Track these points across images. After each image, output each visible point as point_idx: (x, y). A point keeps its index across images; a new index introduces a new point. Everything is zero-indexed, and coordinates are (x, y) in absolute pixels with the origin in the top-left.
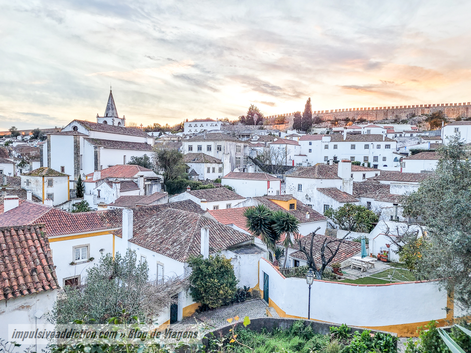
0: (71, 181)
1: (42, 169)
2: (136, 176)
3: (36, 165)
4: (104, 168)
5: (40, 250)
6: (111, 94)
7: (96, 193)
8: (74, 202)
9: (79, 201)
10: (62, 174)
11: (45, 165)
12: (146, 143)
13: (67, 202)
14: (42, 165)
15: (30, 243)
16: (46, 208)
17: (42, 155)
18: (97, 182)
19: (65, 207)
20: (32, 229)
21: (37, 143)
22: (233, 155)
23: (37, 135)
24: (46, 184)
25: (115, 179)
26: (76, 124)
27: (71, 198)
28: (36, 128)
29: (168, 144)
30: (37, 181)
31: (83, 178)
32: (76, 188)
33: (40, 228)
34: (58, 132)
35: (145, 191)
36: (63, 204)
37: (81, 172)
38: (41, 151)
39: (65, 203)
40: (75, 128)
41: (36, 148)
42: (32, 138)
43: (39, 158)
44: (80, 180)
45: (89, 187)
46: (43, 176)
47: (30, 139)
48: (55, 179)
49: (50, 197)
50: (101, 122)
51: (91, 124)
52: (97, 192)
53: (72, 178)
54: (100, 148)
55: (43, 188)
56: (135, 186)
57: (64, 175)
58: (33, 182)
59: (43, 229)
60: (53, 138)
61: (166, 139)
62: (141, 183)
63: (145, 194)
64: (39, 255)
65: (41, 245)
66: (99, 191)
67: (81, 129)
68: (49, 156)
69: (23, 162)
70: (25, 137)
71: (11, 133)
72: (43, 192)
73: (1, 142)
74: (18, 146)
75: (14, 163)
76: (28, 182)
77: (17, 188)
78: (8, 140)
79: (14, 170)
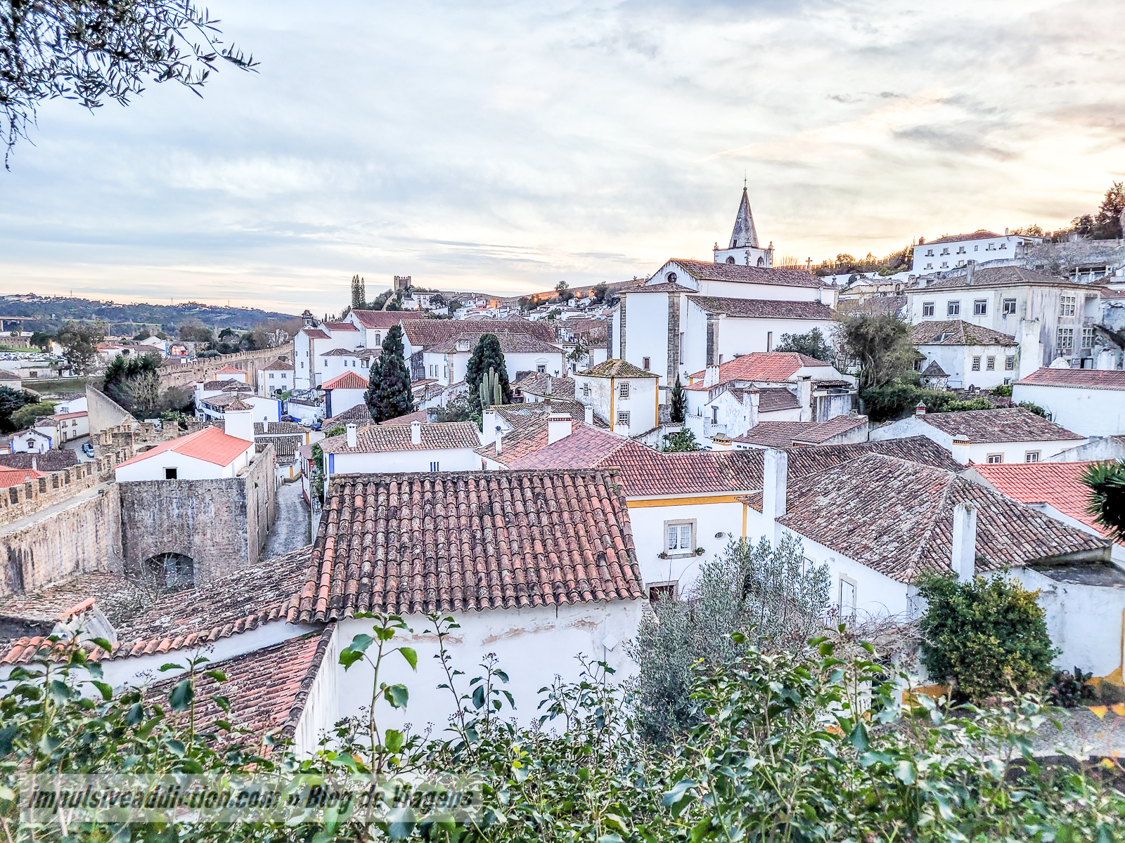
0: (661, 388)
1: (609, 364)
2: (793, 378)
3: (599, 356)
4: (725, 360)
5: (612, 521)
6: (745, 195)
7: (710, 413)
8: (667, 430)
9: (677, 429)
10: (644, 373)
11: (616, 355)
12: (819, 302)
13: (653, 430)
14: (610, 356)
15: (595, 502)
16: (618, 440)
17: (610, 336)
18: (712, 390)
19: (651, 440)
20: (599, 476)
21: (601, 312)
22: (1052, 324)
23: (603, 295)
24: (617, 393)
25: (748, 385)
26: (674, 268)
27: (660, 423)
28: (600, 282)
29: (870, 302)
30: (601, 387)
31: (684, 382)
32: (670, 403)
33: (612, 476)
34: (639, 287)
35: (814, 411)
36: (647, 433)
37: (681, 370)
38: (610, 327)
39: (650, 432)
40: (672, 277)
41: (600, 322)
42: (593, 303)
43: (605, 341)
44: (678, 385)
45: (695, 401)
46: (613, 378)
47: (590, 305)
48: (633, 383)
49: (624, 418)
50: (722, 260)
51: (703, 266)
52: (712, 410)
53: (663, 382)
54: (720, 317)
55: (612, 400)
56: (791, 400)
57: (649, 376)
58: (595, 389)
59: (616, 478)
60: (631, 300)
61: (864, 289)
62: (805, 394)
63: (814, 419)
64: (609, 527)
65: (614, 509)
66: (715, 409)
67: (684, 279)
68: (622, 336)
69: (578, 350)
70: (582, 301)
71: (557, 294)
72: (612, 409)
73: (542, 312)
74: (569, 319)
75: (563, 353)
76: (587, 389)
77: (568, 399)
78: (553, 307)
79: (564, 366)
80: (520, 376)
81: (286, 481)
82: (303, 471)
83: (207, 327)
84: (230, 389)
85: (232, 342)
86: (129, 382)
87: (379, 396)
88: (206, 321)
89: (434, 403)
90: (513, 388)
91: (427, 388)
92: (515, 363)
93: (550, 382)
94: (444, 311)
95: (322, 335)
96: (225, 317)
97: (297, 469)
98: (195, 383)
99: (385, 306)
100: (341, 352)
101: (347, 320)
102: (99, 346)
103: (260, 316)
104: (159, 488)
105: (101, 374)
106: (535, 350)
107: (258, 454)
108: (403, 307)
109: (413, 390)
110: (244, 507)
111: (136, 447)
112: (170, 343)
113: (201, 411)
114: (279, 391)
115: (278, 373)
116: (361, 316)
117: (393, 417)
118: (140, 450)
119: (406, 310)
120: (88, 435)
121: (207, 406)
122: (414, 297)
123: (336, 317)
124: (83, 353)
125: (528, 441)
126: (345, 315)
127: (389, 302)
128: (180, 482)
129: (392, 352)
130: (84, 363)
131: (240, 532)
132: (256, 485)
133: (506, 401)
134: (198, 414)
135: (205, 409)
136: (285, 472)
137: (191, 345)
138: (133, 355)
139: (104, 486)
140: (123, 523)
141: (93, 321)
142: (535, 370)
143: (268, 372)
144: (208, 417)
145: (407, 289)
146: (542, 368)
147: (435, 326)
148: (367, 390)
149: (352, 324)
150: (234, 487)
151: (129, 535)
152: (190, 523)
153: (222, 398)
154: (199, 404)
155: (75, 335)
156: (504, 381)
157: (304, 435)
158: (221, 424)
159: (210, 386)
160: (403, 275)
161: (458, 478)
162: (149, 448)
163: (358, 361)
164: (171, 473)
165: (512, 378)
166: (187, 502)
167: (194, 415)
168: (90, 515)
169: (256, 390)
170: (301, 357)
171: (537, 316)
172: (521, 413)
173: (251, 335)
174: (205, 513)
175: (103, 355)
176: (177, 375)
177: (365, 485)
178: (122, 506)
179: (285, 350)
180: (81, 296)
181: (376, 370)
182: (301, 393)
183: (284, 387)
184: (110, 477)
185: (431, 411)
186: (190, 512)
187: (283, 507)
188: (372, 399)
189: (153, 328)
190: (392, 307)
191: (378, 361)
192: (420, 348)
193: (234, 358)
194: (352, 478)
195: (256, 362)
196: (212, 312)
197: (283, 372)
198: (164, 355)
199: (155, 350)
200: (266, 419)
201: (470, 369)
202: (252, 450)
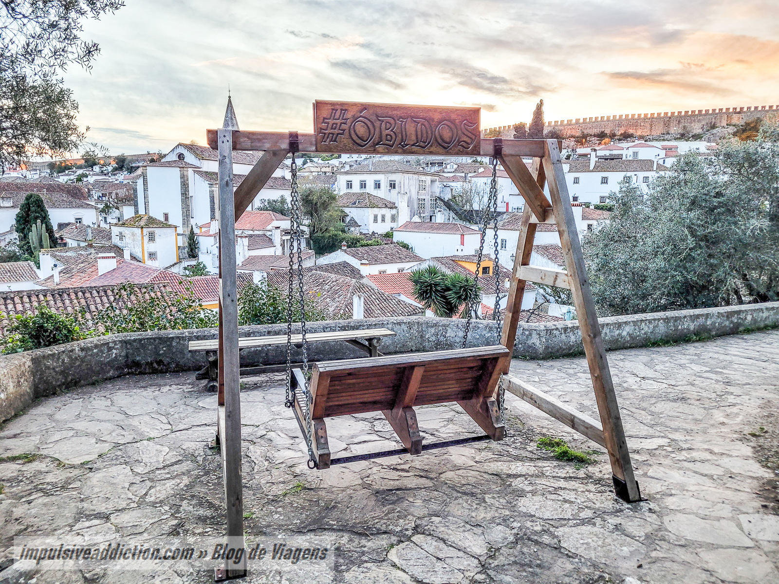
0: (178, 235)
1: (137, 218)
2: (269, 227)
3: (128, 212)
6: (230, 101)
7: (216, 251)
8: (186, 264)
9: (193, 262)
10: (165, 224)
11: (142, 211)
12: (284, 178)
13: (176, 264)
14: (137, 212)
17: (136, 196)
18: (217, 235)
19: (175, 270)
21: (122, 177)
22: (414, 196)
23: (122, 164)
24: (146, 239)
25: (240, 232)
26: (181, 150)
27: (180, 259)
28: (120, 154)
29: (317, 178)
30: (133, 235)
31: (196, 231)
32: (187, 244)
35: (283, 249)
36: (171, 266)
37: (193, 222)
38: (135, 190)
39: (173, 265)
40: (181, 157)
41: (121, 185)
42: (115, 169)
43: (131, 199)
44: (192, 232)
45: (205, 244)
46: (142, 228)
47: (112, 171)
48: (158, 231)
49: (152, 256)
52: (217, 249)
53: (180, 230)
55: (143, 243)
56: (270, 242)
57: (170, 226)
58: (129, 236)
59: (167, 288)
60: (152, 172)
61: (313, 169)
62: (277, 237)
63: (283, 254)
67: (190, 158)
68: (146, 197)
69: (107, 206)
70: (105, 168)
71: (83, 162)
72: (143, 250)
73: (70, 175)
74: (96, 181)
75: (96, 209)
76: (121, 236)
77: (107, 244)
78: (80, 172)
79: (98, 219)
80: (61, 226)
90: (57, 235)
92: (57, 216)
93: (90, 231)
106: (71, 206)
125: (81, 274)
133: (53, 245)
142: (73, 221)
146: (79, 220)
156: (49, 230)
165: (55, 228)
171: (66, 178)
172: (69, 254)
201: (18, 221)
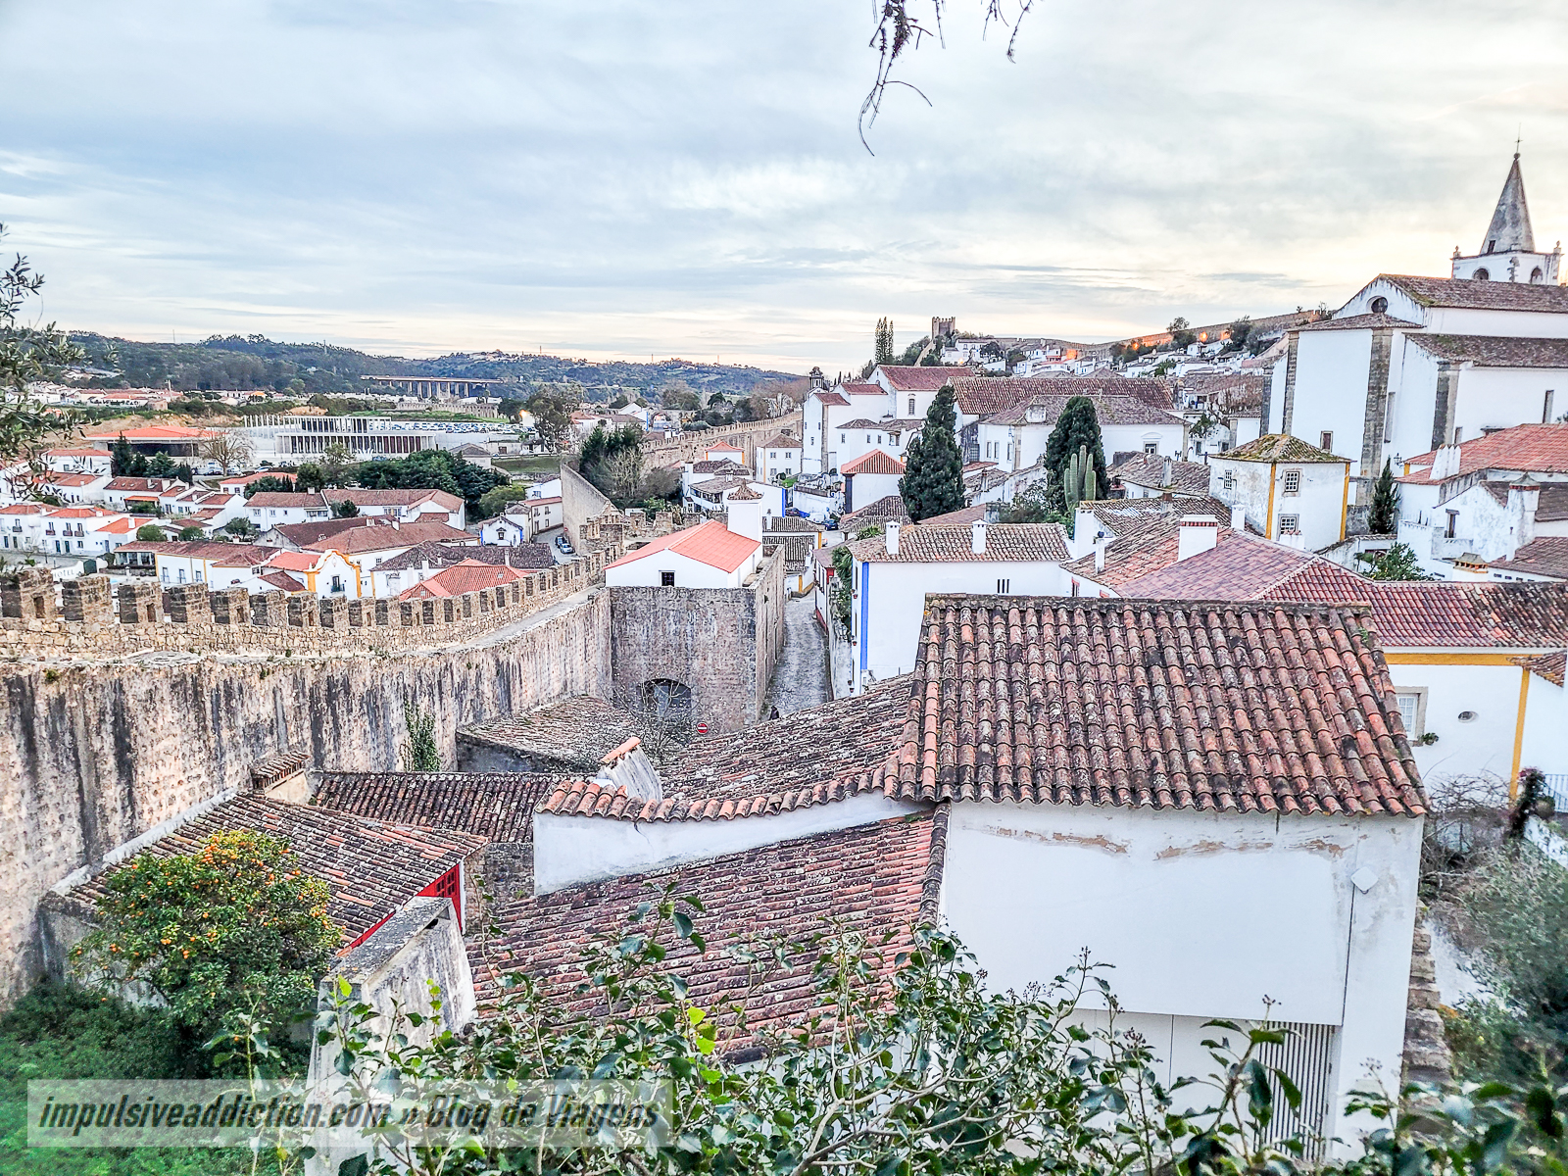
0: (1352, 479)
1: (1266, 441)
3: (1246, 430)
4: (1464, 438)
5: (1363, 688)
6: (1516, 166)
7: (1443, 521)
8: (1362, 545)
9: (1383, 543)
10: (1323, 454)
11: (1275, 427)
13: (1339, 544)
14: (1264, 429)
15: (1333, 658)
16: (1298, 559)
17: (1267, 397)
18: (1446, 483)
19: (1336, 558)
20: (1334, 616)
21: (1239, 363)
23: (1244, 337)
24: (1280, 487)
25: (1517, 476)
26: (1381, 290)
27: (1347, 534)
28: (1241, 318)
30: (1254, 477)
31: (1397, 472)
32: (1370, 502)
33: (1357, 616)
34: (1324, 319)
36: (1329, 548)
37: (1386, 451)
38: (1267, 385)
39: (1333, 547)
40: (1379, 305)
41: (1239, 379)
42: (1228, 349)
43: (1256, 404)
44: (1387, 475)
45: (1416, 501)
46: (1274, 463)
47: (1222, 353)
48: (1306, 471)
49: (1288, 524)
50: (1467, 273)
51: (1434, 285)
52: (1447, 516)
53: (1355, 469)
54: (1462, 366)
55: (1271, 496)
57: (1335, 460)
58: (1244, 479)
59: (1365, 621)
60: (1307, 343)
64: (1359, 698)
65: (1364, 668)
66: (1453, 515)
67: (1400, 306)
68: (1288, 398)
69: (1205, 421)
70: (1209, 347)
71: (1171, 338)
72: (1270, 511)
73: (1146, 364)
74: (1189, 374)
75: (1185, 425)
76: (1229, 480)
77: (1199, 495)
78: (1163, 358)
79: (1185, 444)
80: (1120, 458)
81: (793, 595)
82: (817, 583)
83: (692, 391)
84: (725, 472)
85: (723, 410)
86: (609, 461)
87: (919, 485)
88: (692, 382)
89: (993, 496)
90: (1110, 476)
91: (984, 475)
92: (1116, 439)
93: (1169, 468)
94: (1000, 366)
95: (839, 400)
96: (713, 377)
97: (808, 579)
98: (682, 464)
99: (920, 360)
100: (862, 424)
101: (872, 380)
102: (573, 415)
103: (756, 376)
104: (654, 596)
105: (577, 449)
106: (1141, 420)
107: (767, 559)
108: (944, 360)
109: (965, 476)
110: (752, 626)
111: (626, 543)
112: (652, 412)
113: (689, 499)
114: (782, 476)
115: (781, 452)
116: (890, 374)
117: (936, 514)
118: (629, 548)
119: (947, 364)
120: (562, 525)
121: (697, 494)
122: (959, 346)
123: (853, 377)
124: (556, 423)
125: (1144, 556)
126: (867, 373)
127: (924, 354)
128: (679, 590)
129: (941, 423)
130: (557, 436)
131: (747, 659)
132: (766, 599)
133: (1101, 495)
134: (686, 503)
135: (694, 498)
136: (793, 584)
137: (675, 414)
138: (610, 428)
139: (592, 590)
140: (613, 639)
141: (564, 385)
142: (1141, 449)
143: (769, 451)
144: (698, 508)
145: (949, 335)
146: (1151, 447)
147: (996, 386)
148: (902, 476)
149: (878, 385)
150: (742, 599)
151: (619, 653)
152: (689, 642)
153: (715, 483)
154: (687, 491)
155: (547, 401)
156: (1099, 466)
157: (816, 534)
158: (723, 517)
159: (701, 467)
160: (945, 316)
161: (1108, 608)
162: (640, 545)
163: (885, 436)
164: (668, 578)
165: (1109, 461)
166: (685, 616)
167: (681, 504)
168: (579, 624)
169: (754, 475)
170: (812, 431)
171: (1138, 370)
172: (1126, 513)
173: (747, 401)
174: (706, 631)
175: (578, 426)
176: (661, 453)
177: (974, 611)
178: (612, 616)
179: (789, 421)
180: (551, 353)
181: (915, 448)
182: (810, 478)
183: (789, 470)
184: (598, 580)
185: (991, 507)
186: (689, 628)
187: (791, 628)
188: (909, 488)
189: (631, 393)
190: (929, 361)
191: (921, 436)
192: (974, 418)
193: (728, 431)
194: (955, 599)
195: (754, 436)
196: (699, 372)
197: (788, 450)
198: (644, 426)
199: (636, 422)
200: (769, 512)
201: (1050, 448)
202: (759, 551)
